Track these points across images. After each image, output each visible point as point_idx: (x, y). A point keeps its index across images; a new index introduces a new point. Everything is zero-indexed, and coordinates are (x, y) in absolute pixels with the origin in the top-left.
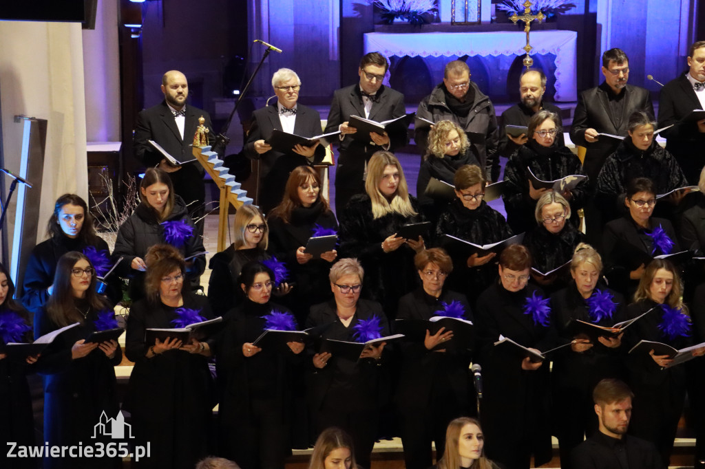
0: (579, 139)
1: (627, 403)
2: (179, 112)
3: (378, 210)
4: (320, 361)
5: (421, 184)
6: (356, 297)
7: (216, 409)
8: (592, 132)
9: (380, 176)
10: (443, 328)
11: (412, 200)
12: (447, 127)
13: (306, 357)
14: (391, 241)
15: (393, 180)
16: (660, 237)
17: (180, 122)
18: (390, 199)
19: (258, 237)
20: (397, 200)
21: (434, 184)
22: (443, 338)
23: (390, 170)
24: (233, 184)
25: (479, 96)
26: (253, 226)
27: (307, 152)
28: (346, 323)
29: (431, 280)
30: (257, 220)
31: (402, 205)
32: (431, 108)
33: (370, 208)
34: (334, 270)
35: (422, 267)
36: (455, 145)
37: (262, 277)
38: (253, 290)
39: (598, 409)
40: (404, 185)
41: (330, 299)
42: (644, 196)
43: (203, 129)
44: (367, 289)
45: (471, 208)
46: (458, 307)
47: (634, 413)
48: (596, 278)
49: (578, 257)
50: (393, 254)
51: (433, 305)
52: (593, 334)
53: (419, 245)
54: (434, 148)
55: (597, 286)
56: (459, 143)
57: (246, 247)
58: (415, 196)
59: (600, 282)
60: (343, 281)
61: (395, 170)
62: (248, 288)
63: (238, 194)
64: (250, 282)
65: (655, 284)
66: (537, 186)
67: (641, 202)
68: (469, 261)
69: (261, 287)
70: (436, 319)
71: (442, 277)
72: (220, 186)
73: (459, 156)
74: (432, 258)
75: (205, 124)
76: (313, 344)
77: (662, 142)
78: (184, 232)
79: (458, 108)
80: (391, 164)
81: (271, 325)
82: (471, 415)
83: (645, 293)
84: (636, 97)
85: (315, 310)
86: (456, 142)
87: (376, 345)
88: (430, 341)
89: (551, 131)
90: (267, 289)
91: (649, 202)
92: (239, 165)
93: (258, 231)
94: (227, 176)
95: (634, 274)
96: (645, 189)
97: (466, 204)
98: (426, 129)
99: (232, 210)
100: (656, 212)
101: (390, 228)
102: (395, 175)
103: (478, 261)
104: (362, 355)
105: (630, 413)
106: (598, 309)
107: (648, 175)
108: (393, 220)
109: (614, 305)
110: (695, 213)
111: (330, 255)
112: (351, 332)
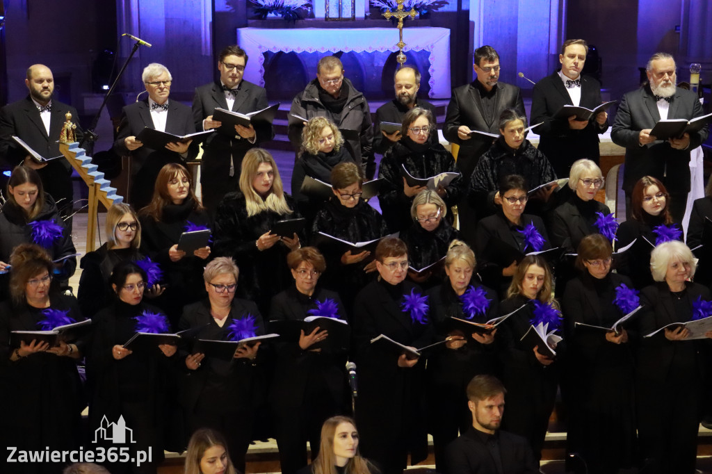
0: (452, 136)
1: (500, 399)
2: (44, 108)
3: (252, 207)
4: (193, 362)
5: (296, 182)
6: (231, 297)
7: (85, 412)
8: (465, 130)
9: (254, 174)
10: (318, 328)
11: (288, 199)
12: (320, 124)
13: (179, 359)
14: (265, 239)
15: (267, 178)
16: (532, 235)
17: (46, 117)
18: (264, 197)
19: (129, 235)
20: (272, 198)
21: (308, 181)
22: (318, 338)
23: (264, 168)
24: (102, 181)
25: (353, 93)
26: (124, 224)
27: (181, 149)
28: (221, 323)
29: (304, 279)
30: (128, 217)
31: (277, 203)
32: (305, 104)
33: (244, 206)
34: (208, 269)
35: (295, 266)
36: (328, 142)
37: (134, 278)
38: (124, 291)
39: (471, 405)
40: (279, 182)
41: (204, 298)
42: (517, 193)
43: (69, 125)
44: (242, 288)
45: (349, 206)
46: (332, 305)
47: (507, 409)
48: (470, 275)
49: (452, 254)
51: (306, 303)
52: (467, 331)
53: (294, 243)
54: (308, 144)
55: (471, 283)
56: (332, 140)
57: (117, 247)
58: (290, 193)
59: (474, 279)
60: (219, 280)
61: (270, 168)
62: (119, 288)
63: (108, 193)
64: (121, 283)
65: (527, 280)
66: (412, 183)
67: (513, 199)
68: (342, 259)
69: (133, 288)
70: (311, 319)
71: (316, 276)
72: (88, 183)
73: (333, 152)
74: (305, 256)
75: (72, 120)
76: (185, 346)
77: (534, 139)
78: (54, 232)
79: (332, 105)
80: (265, 162)
81: (142, 326)
82: (346, 413)
83: (517, 289)
84: (507, 95)
85: (188, 309)
86: (330, 138)
87: (251, 344)
88: (305, 341)
89: (424, 128)
90: (139, 290)
91: (521, 199)
92: (109, 162)
93: (129, 229)
94: (96, 174)
95: (507, 271)
96: (517, 186)
97: (343, 202)
98: (299, 126)
99: (102, 208)
100: (528, 209)
101: (265, 226)
102: (270, 173)
103: (352, 258)
104: (238, 355)
105: (502, 409)
106: (472, 305)
107: (520, 172)
108: (268, 217)
109: (487, 301)
110: (565, 210)
111: (203, 252)
112: (226, 332)
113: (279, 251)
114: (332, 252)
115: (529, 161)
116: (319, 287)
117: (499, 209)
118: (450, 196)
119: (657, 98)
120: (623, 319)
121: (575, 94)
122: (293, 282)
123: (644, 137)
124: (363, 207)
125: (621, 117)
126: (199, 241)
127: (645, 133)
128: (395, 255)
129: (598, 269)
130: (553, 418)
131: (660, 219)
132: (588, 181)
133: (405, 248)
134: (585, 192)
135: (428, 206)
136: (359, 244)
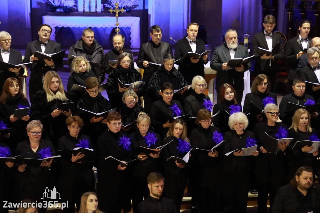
0: (140, 65)
1: (162, 183)
3: (50, 98)
4: (21, 169)
5: (69, 86)
6: (40, 138)
8: (146, 62)
9: (50, 83)
10: (80, 153)
11: (66, 93)
12: (80, 59)
14: (56, 112)
15: (56, 84)
16: (176, 109)
18: (55, 93)
20: (59, 93)
21: (75, 86)
22: (80, 157)
23: (55, 79)
25: (97, 46)
27: (16, 71)
28: (35, 150)
29: (73, 130)
31: (61, 95)
32: (76, 50)
33: (46, 97)
34: (28, 125)
35: (70, 124)
39: (149, 186)
40: (62, 86)
41: (27, 139)
42: (169, 91)
45: (94, 97)
46: (86, 142)
47: (165, 187)
48: (148, 127)
49: (140, 118)
50: (57, 118)
51: (75, 141)
52: (147, 152)
53: (69, 114)
54: (75, 68)
55: (148, 131)
56: (86, 67)
58: (67, 91)
59: (150, 129)
60: (32, 130)
61: (57, 79)
65: (175, 130)
66: (122, 86)
67: (168, 93)
68: (91, 121)
70: (77, 149)
71: (79, 129)
73: (86, 72)
74: (75, 120)
76: (18, 162)
77: (177, 67)
79: (88, 51)
80: (55, 77)
82: (92, 190)
83: (171, 133)
84: (165, 47)
85: (20, 145)
86: (84, 66)
87: (48, 160)
88: (74, 159)
89: (128, 61)
91: (171, 93)
95: (165, 125)
96: (169, 88)
97: (91, 95)
101: (55, 106)
102: (57, 82)
103: (95, 120)
104: (42, 165)
106: (149, 141)
107: (171, 82)
108: (57, 102)
109: (156, 139)
110: (190, 98)
111: (26, 118)
112: (38, 154)
113: (62, 118)
114: (86, 117)
115: (174, 76)
116: (80, 133)
117: (161, 98)
118: (139, 92)
119: (229, 49)
120: (216, 146)
121: (194, 47)
122: (68, 131)
123: (224, 66)
124: (100, 96)
125: (214, 57)
126: (24, 113)
127: (225, 64)
128: (115, 120)
129: (205, 124)
130: (186, 191)
131: (232, 102)
132: (200, 85)
133: (120, 117)
134: (199, 90)
135: (130, 97)
136: (99, 114)
